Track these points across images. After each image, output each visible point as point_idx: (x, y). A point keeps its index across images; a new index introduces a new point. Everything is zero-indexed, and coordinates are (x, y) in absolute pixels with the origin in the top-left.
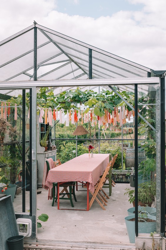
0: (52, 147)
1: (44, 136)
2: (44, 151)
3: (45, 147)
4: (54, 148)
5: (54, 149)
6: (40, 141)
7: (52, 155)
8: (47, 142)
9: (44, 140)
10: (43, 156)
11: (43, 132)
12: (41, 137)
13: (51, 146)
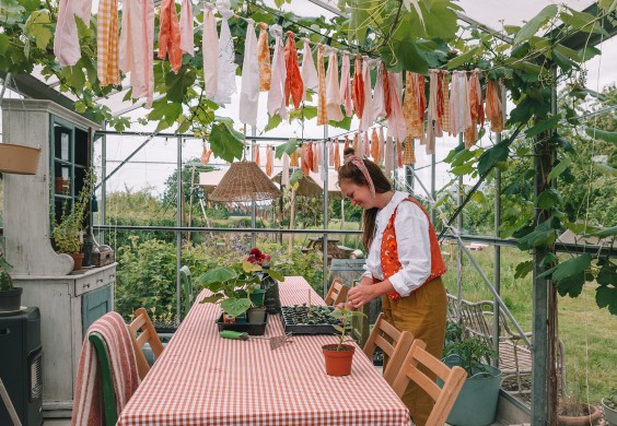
0: (99, 255)
1: (68, 213)
2: (69, 271)
3: (72, 253)
4: (108, 256)
5: (108, 261)
6: (52, 229)
7: (100, 284)
8: (82, 233)
9: (70, 226)
10: (64, 289)
11: (67, 197)
12: (54, 214)
13: (97, 250)
